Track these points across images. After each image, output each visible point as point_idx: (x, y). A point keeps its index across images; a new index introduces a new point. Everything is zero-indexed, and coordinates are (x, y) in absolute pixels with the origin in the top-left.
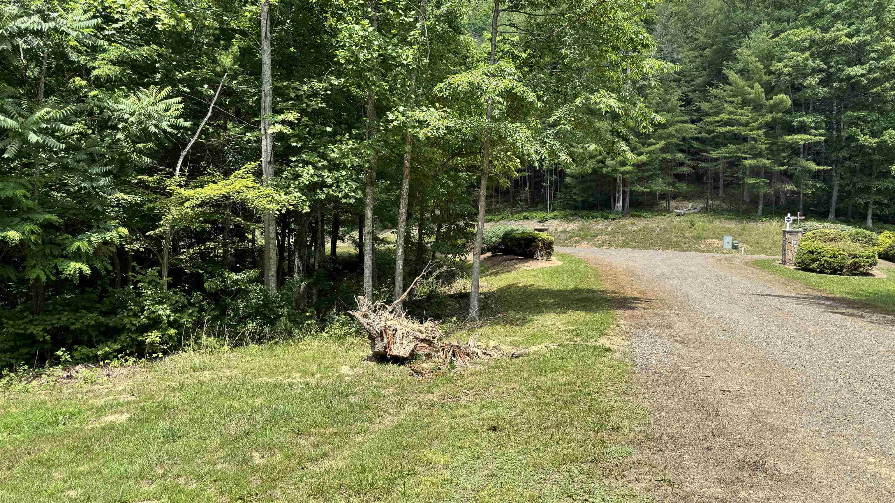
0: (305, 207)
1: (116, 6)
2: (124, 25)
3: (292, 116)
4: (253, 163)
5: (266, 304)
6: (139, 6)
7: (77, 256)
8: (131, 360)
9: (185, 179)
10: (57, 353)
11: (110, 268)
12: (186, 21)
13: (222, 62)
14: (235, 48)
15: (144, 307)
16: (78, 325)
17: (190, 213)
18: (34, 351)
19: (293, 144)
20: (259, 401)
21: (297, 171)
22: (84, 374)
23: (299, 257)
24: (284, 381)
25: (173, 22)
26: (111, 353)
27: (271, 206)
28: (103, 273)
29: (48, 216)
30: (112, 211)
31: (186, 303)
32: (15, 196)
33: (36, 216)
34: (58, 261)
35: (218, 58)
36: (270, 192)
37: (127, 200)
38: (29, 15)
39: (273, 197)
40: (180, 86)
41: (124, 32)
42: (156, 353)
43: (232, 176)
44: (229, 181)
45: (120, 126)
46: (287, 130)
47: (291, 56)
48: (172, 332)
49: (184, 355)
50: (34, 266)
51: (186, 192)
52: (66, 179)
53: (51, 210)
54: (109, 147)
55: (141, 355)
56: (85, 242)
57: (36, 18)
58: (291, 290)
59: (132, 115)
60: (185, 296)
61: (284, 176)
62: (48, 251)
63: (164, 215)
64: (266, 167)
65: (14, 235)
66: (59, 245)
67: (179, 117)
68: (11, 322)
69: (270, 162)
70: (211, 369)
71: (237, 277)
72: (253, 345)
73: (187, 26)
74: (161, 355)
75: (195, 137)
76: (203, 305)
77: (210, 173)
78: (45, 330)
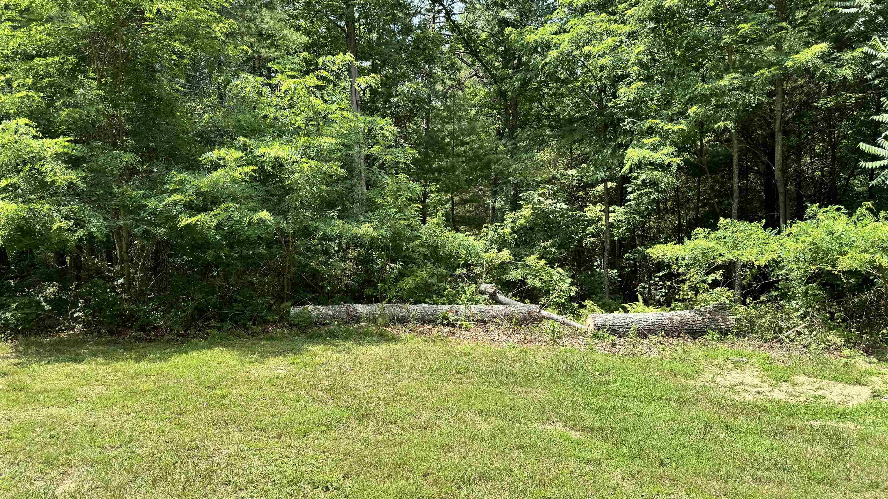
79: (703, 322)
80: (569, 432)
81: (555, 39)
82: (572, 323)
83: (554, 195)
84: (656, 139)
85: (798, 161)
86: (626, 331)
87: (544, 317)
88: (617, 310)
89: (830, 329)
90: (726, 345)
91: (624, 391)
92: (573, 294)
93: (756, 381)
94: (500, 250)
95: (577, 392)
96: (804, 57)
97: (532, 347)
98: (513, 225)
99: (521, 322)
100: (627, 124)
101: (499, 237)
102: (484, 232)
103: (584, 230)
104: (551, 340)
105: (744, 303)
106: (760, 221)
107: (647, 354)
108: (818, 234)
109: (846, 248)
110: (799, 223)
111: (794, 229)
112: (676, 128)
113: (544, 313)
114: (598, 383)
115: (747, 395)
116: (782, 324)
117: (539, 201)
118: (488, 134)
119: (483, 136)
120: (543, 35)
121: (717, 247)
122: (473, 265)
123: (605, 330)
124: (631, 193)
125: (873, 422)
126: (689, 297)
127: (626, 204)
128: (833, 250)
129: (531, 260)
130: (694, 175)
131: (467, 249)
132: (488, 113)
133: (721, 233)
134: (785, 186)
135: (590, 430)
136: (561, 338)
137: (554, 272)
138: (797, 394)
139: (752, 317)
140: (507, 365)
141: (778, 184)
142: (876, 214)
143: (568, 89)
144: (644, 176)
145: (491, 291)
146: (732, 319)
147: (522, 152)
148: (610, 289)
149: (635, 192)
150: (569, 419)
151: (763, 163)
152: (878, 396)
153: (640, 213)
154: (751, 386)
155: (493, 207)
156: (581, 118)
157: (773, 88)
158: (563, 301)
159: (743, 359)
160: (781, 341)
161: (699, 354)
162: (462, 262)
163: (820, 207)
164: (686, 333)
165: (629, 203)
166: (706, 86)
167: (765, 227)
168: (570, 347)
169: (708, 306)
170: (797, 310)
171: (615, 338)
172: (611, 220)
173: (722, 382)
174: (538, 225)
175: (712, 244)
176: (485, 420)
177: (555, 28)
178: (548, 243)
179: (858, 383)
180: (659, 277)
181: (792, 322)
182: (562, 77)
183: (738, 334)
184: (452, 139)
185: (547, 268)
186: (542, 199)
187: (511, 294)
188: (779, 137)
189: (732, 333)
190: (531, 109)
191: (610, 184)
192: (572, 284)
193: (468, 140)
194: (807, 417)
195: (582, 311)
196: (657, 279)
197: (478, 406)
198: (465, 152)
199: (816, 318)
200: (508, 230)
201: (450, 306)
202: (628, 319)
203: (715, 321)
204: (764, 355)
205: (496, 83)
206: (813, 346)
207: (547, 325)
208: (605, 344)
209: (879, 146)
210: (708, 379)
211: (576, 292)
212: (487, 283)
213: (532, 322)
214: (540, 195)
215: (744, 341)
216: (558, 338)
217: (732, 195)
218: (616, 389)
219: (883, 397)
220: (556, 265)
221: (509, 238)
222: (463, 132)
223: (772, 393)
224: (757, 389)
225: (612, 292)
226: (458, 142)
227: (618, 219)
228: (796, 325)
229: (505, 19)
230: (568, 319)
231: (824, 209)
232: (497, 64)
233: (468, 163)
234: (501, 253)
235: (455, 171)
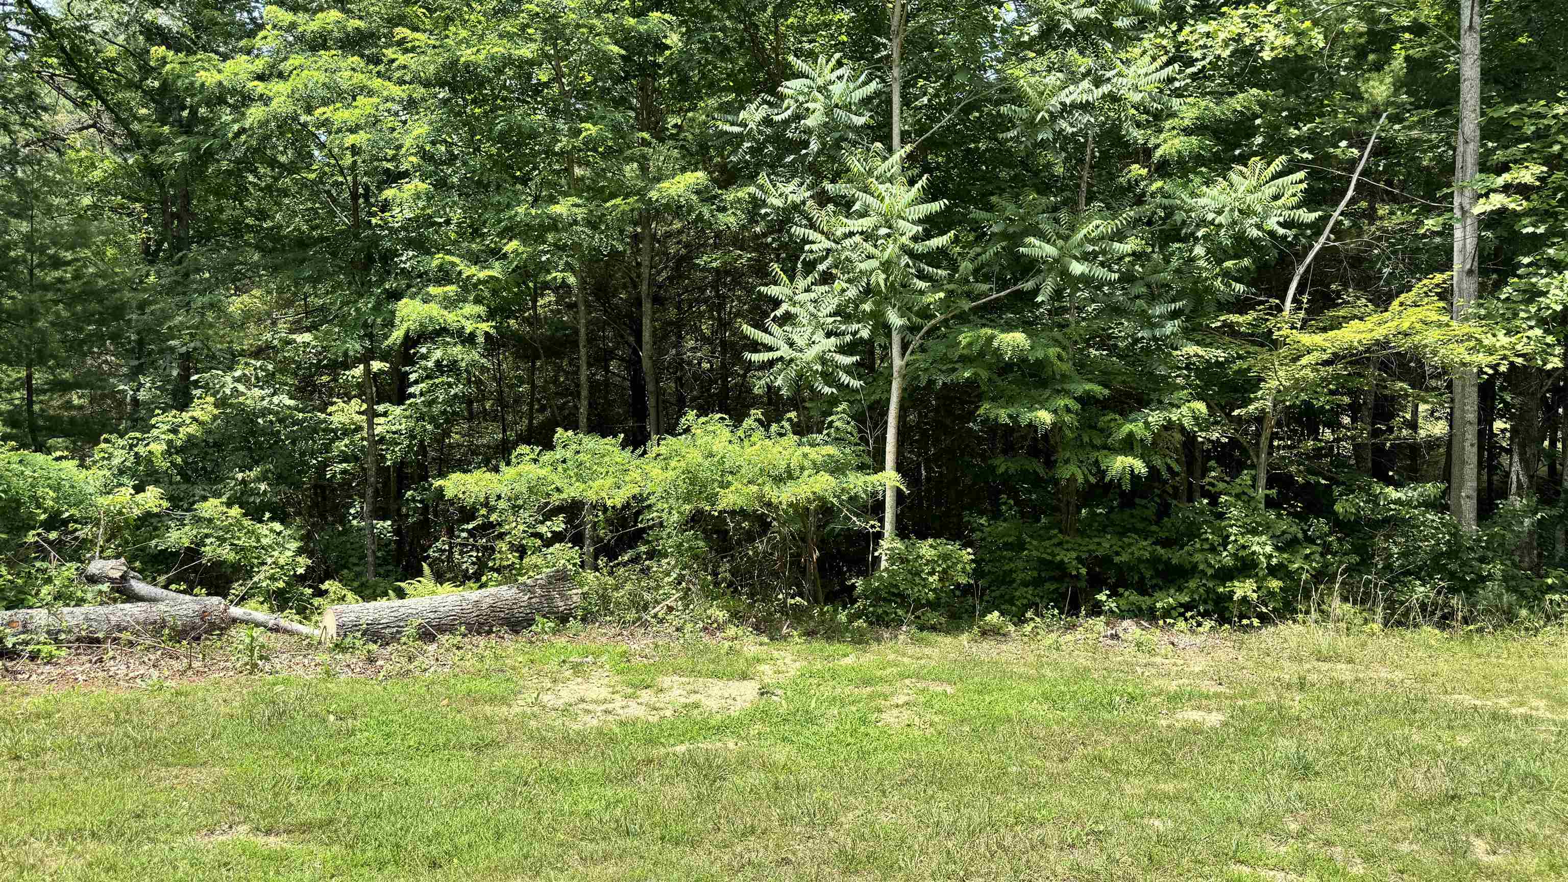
0: (1551, 358)
1: (1196, 36)
2: (1204, 67)
3: (1528, 174)
4: (1438, 275)
5: (1454, 551)
6: (1233, 28)
7: (1129, 445)
8: (1208, 624)
9: (1302, 314)
10: (1098, 597)
11: (1176, 468)
12: (1312, 33)
13: (1371, 95)
14: (1398, 63)
15: (1228, 536)
16: (1124, 557)
17: (1312, 375)
18: (1062, 590)
19: (1525, 231)
20: (1464, 741)
21: (1534, 285)
22: (1137, 636)
23: (1521, 460)
24: (1514, 711)
25: (1290, 41)
26: (1174, 609)
27: (1474, 358)
28: (1165, 475)
29: (1088, 386)
30: (1178, 376)
31: (1300, 535)
32: (1046, 357)
33: (1072, 387)
34: (1100, 455)
35: (1363, 89)
36: (1473, 330)
37: (1202, 357)
38: (1076, 82)
39: (1479, 341)
40: (1297, 151)
41: (1205, 77)
42: (1249, 618)
43: (1396, 303)
44: (1386, 314)
45: (1200, 234)
46: (1515, 204)
47: (1522, 53)
48: (1275, 584)
49: (1297, 628)
50: (1067, 462)
51: (1307, 339)
52: (1111, 328)
53: (1090, 376)
54: (1178, 271)
55: (1223, 619)
56: (1141, 424)
57: (1086, 84)
58: (1508, 526)
59: (1219, 212)
60: (1298, 525)
61: (1503, 297)
62: (1086, 439)
63: (1264, 380)
64: (1460, 281)
65: (1045, 417)
66: (1102, 431)
67: (1298, 207)
68: (1035, 543)
69: (1470, 272)
70: (1351, 661)
71: (1399, 495)
72: (1429, 629)
73: (1314, 42)
74: (1256, 622)
75: (1322, 239)
76: (1330, 544)
77: (1348, 302)
78: (1079, 559)
79: (530, 604)
80: (261, 840)
81: (260, 87)
82: (296, 626)
83: (269, 380)
84: (451, 289)
85: (677, 345)
86: (398, 632)
87: (234, 621)
88: (385, 594)
89: (713, 599)
90: (564, 640)
91: (380, 743)
92: (300, 571)
93: (604, 693)
94: (139, 489)
95: (287, 760)
96: (674, 187)
97: (202, 683)
98: (171, 436)
99: (179, 635)
100: (407, 259)
101: (138, 463)
102: (103, 450)
103: (327, 448)
104: (247, 664)
105: (596, 569)
106: (615, 436)
107: (432, 669)
108: (694, 456)
109: (730, 478)
110: (670, 439)
111: (663, 450)
112: (483, 274)
113: (236, 611)
114: (331, 736)
115: (587, 718)
116: (647, 596)
117: (235, 390)
118: (123, 248)
119: (110, 252)
120: (236, 74)
121: (554, 477)
122: (76, 521)
123: (358, 634)
124: (416, 382)
125: (759, 734)
126: (510, 563)
127: (408, 402)
128: (714, 480)
129: (210, 507)
130: (525, 358)
131: (57, 488)
132: (122, 206)
133: (559, 453)
134: (657, 382)
135: (306, 828)
136: (267, 659)
137: (263, 529)
138: (662, 705)
139: (606, 589)
140: (141, 726)
141: (648, 379)
142: (767, 427)
143: (296, 182)
144: (438, 354)
145: (117, 574)
146: (575, 595)
147: (195, 291)
148: (378, 558)
149: (422, 382)
150: (264, 815)
151: (630, 346)
152: (767, 693)
153: (433, 420)
154: (596, 702)
155: (135, 401)
156: (322, 239)
157: (639, 230)
158: (281, 585)
159: (588, 659)
160: (645, 624)
161: (520, 659)
162: (43, 517)
163: (698, 416)
164: (502, 625)
165: (412, 400)
166: (533, 211)
167: (623, 446)
168: (284, 674)
169: (539, 577)
170: (668, 574)
171: (373, 647)
172: (378, 430)
173: (551, 703)
174: (231, 437)
175: (543, 472)
176: (72, 850)
177: (259, 65)
178: (252, 474)
179: (744, 677)
180: (468, 531)
181: (661, 592)
182: (283, 159)
183: (584, 620)
184: (28, 250)
185: (247, 522)
186: (241, 388)
187: (162, 579)
188: (647, 306)
189: (575, 618)
190: (221, 210)
191: (376, 365)
192: (300, 552)
193: (69, 256)
194: (672, 741)
195: (317, 601)
196: (464, 535)
197: (60, 823)
198: (60, 280)
199: (694, 584)
200: (158, 448)
201: (9, 613)
202: (402, 610)
203: (550, 599)
204: (619, 649)
205: (139, 147)
206: (689, 627)
207: (240, 635)
208: (354, 661)
209: (766, 331)
210: (529, 700)
211: (308, 567)
212: (108, 558)
213: (209, 632)
214: (238, 380)
215: (594, 630)
216: (261, 658)
217: (579, 393)
218: (364, 741)
219: (773, 694)
220: (267, 515)
221: (162, 464)
222: (56, 238)
223: (626, 710)
224: (604, 707)
225: (381, 563)
226: (44, 259)
227: (394, 428)
228: (667, 596)
229: (159, 28)
230: (289, 620)
231: (703, 419)
232: (143, 111)
233: (69, 306)
234: (142, 495)
235: (33, 320)
